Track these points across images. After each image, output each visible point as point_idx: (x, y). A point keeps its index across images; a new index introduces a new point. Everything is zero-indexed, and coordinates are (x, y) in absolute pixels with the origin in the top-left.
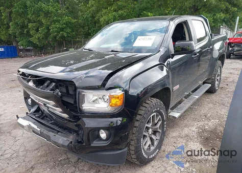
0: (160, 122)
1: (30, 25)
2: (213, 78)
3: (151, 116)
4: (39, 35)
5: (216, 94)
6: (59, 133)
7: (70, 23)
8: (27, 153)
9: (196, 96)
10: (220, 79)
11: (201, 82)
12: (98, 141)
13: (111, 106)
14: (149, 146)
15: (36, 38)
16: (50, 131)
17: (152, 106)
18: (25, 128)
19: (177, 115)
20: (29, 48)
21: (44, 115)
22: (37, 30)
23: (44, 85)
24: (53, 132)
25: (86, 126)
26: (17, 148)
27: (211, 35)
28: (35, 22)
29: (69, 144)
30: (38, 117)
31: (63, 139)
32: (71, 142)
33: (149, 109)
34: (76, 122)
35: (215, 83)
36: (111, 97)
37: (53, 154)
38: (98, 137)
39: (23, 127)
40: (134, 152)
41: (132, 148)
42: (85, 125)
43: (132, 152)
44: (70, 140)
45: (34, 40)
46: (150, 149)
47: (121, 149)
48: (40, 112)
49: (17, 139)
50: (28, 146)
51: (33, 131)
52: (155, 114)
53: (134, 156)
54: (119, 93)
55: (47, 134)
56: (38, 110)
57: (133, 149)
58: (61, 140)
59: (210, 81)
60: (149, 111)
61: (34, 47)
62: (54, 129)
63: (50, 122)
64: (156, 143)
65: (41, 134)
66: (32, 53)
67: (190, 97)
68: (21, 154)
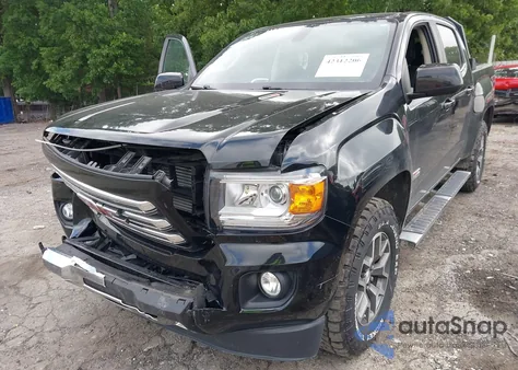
0: (388, 255)
1: (44, 52)
2: (473, 158)
3: (374, 239)
4: (66, 73)
5: (475, 193)
6: (154, 284)
7: (131, 46)
8: (63, 334)
9: (446, 197)
10: (483, 160)
11: (449, 168)
12: (256, 301)
13: (292, 212)
14: (367, 312)
15: (56, 80)
16: (129, 279)
17: (376, 216)
18: (64, 274)
19: (416, 238)
20: (39, 102)
21: (107, 241)
22: (59, 63)
23: (119, 163)
24: (138, 281)
25: (228, 264)
26: (38, 324)
27: (471, 61)
28: (54, 45)
29: (185, 310)
30: (93, 246)
31: (168, 299)
32: (191, 306)
33: (372, 222)
34: (201, 253)
35: (475, 169)
36: (294, 190)
37: (129, 335)
38: (259, 292)
39: (57, 270)
40: (338, 326)
41: (335, 317)
42: (226, 261)
43: (335, 328)
44: (189, 300)
45: (52, 84)
46: (367, 318)
47: (310, 321)
48: (97, 234)
49: (34, 301)
50: (65, 317)
51: (85, 281)
52: (379, 234)
53: (337, 338)
54: (315, 178)
55: (123, 285)
56: (92, 229)
57: (336, 320)
58: (163, 299)
59: (465, 165)
60: (370, 227)
61: (51, 101)
62: (138, 274)
63: (124, 258)
64: (378, 303)
65: (108, 288)
66: (47, 114)
67: (433, 200)
68: (48, 338)
